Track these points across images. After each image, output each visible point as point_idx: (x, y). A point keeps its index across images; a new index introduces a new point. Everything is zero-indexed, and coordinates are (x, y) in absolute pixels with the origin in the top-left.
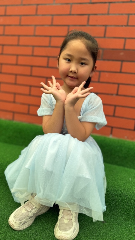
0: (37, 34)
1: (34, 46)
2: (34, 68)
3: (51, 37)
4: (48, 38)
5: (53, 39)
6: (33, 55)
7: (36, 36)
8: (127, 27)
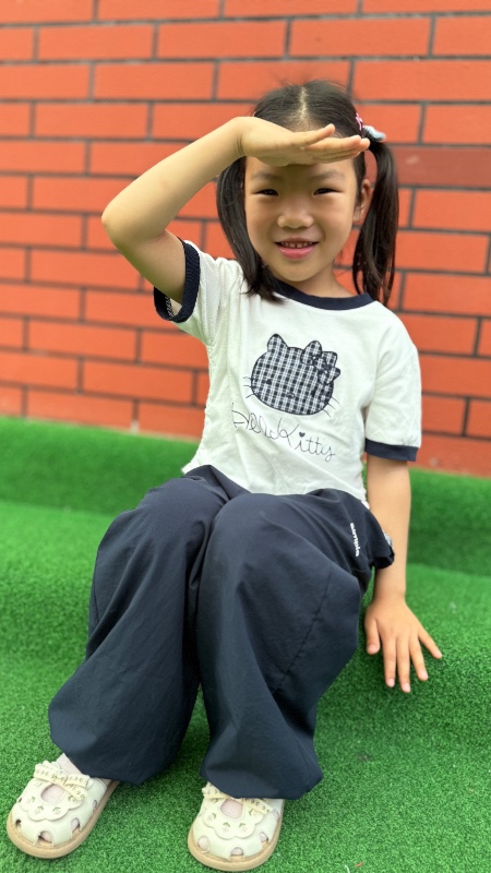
2: (94, 222)
3: (151, 102)
4: (144, 107)
6: (88, 174)
7: (98, 101)
8: (430, 62)
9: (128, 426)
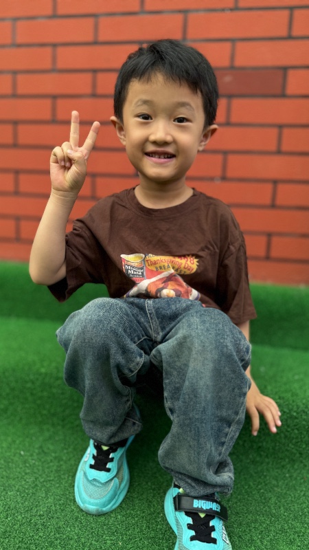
0: (19, 40)
1: (15, 73)
2: (21, 128)
3: (55, 45)
4: (49, 50)
5: (60, 50)
6: (15, 96)
7: (19, 46)
8: (237, 12)
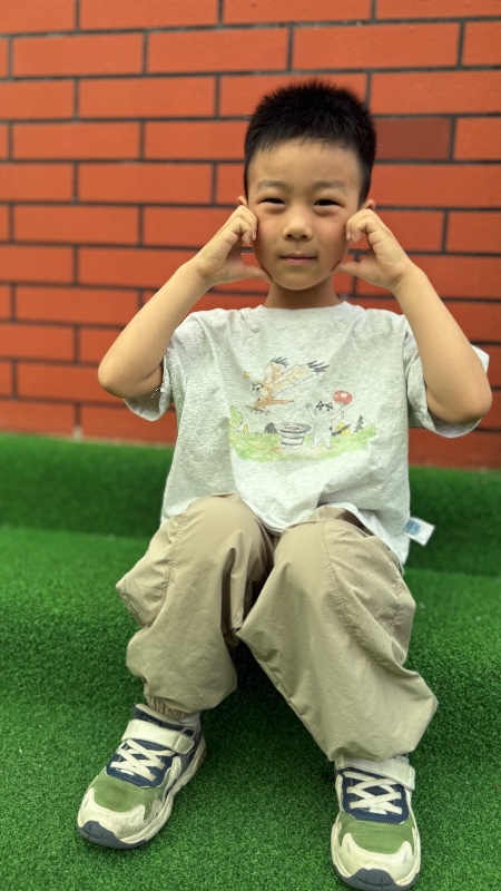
0: (17, 71)
1: (11, 122)
2: (20, 212)
3: (77, 78)
4: (69, 84)
6: (11, 160)
7: (18, 79)
8: (373, 27)
9: (70, 432)
